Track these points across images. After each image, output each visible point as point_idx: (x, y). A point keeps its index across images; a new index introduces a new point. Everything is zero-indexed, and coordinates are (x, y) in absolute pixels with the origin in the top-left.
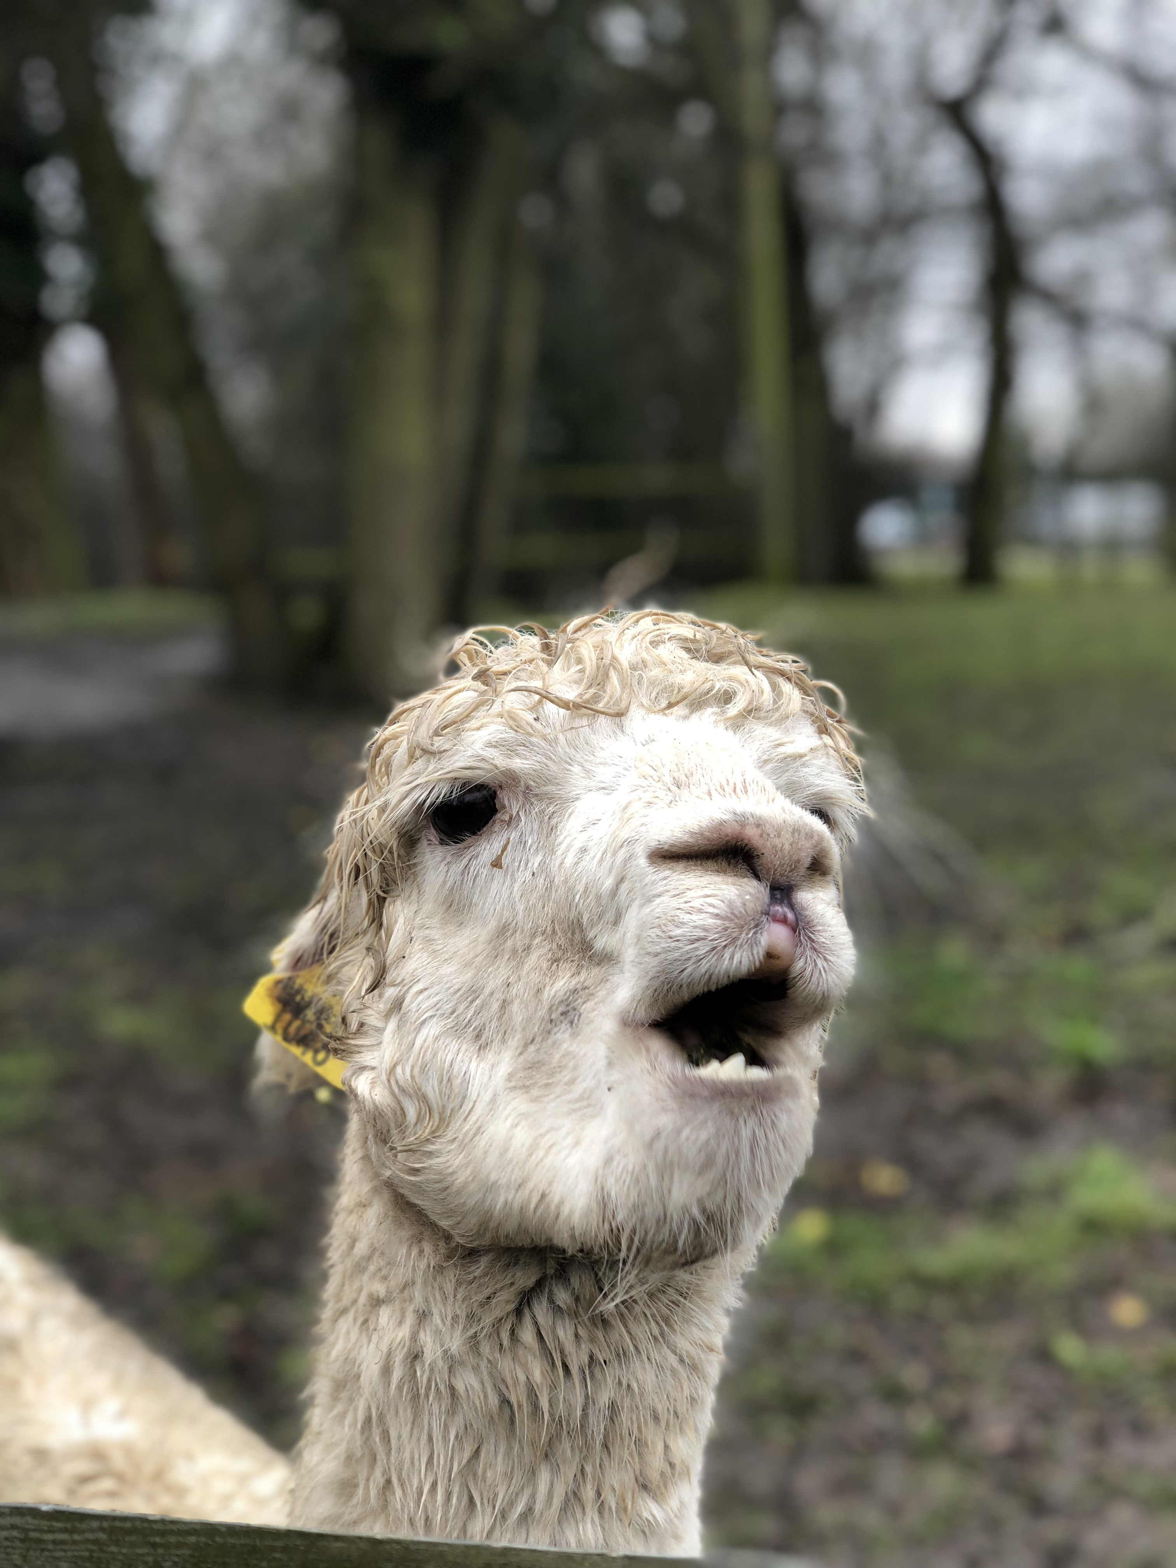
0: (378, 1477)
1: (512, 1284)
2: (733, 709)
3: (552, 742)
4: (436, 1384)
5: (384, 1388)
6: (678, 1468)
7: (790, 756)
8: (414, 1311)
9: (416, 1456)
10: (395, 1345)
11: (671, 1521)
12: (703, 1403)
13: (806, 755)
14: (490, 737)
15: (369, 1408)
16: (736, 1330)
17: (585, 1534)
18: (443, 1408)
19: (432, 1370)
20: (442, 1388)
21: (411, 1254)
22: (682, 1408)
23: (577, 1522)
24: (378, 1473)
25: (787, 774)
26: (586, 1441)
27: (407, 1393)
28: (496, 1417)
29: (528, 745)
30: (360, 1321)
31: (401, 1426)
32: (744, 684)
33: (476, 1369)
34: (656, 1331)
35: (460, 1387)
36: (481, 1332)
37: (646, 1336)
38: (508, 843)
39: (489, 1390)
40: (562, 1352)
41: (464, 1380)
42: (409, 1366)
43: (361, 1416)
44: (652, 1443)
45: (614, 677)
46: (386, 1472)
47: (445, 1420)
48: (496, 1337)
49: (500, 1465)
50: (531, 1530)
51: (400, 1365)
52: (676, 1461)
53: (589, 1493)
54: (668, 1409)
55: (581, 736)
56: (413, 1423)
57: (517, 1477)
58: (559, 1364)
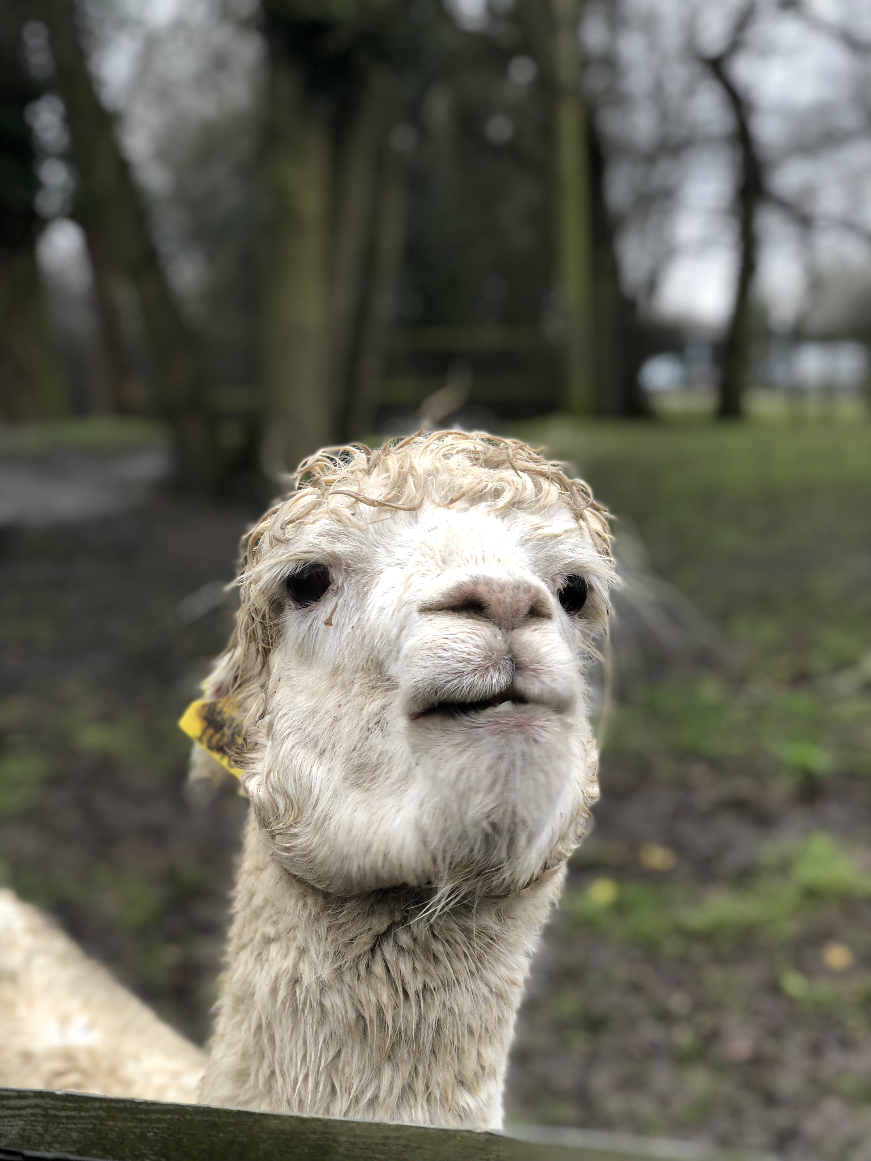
0: (265, 1069)
1: (370, 929)
2: (502, 502)
3: (364, 531)
4: (311, 1002)
5: (272, 1003)
6: (487, 1070)
7: (547, 536)
8: (297, 948)
9: (294, 1055)
10: (281, 972)
11: (481, 1109)
12: (507, 1023)
13: (560, 535)
14: (320, 529)
15: (260, 1018)
16: (533, 969)
17: (416, 1116)
18: (315, 1019)
19: (307, 991)
20: (315, 1005)
21: (297, 906)
22: (491, 1027)
23: (410, 1107)
24: (265, 1065)
25: (545, 550)
26: (419, 1048)
27: (289, 1008)
28: (353, 1028)
29: (347, 534)
30: (256, 953)
31: (283, 1032)
32: (510, 483)
33: (340, 992)
34: (473, 968)
35: (328, 1004)
36: (344, 965)
37: (465, 971)
38: (336, 606)
39: (349, 1008)
40: (403, 981)
41: (331, 1000)
42: (291, 988)
43: (254, 1024)
44: (468, 1050)
45: (410, 480)
46: (271, 1065)
47: (316, 1028)
48: (355, 969)
49: (355, 1063)
50: (376, 1112)
51: (285, 987)
52: (486, 1064)
53: (420, 1086)
54: (481, 1026)
55: (385, 526)
56: (293, 1030)
57: (368, 1072)
58: (400, 989)
